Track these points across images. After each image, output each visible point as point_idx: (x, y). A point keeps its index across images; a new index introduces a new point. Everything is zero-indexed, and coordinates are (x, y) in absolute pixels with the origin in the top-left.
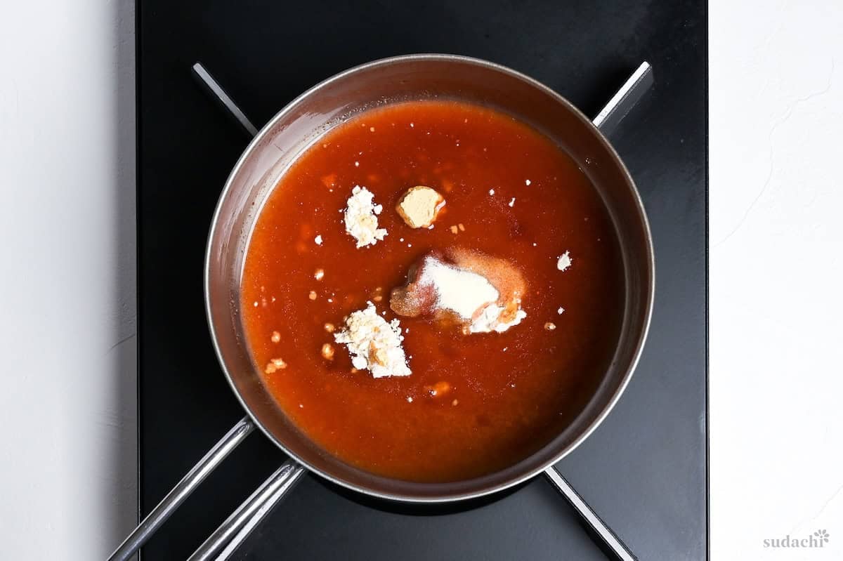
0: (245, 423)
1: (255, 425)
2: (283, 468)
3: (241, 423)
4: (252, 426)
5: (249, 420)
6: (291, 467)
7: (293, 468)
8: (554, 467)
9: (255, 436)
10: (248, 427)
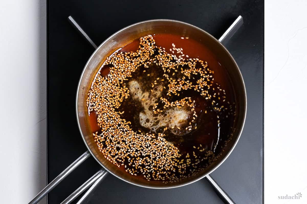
0: (87, 153)
1: (91, 154)
2: (100, 172)
3: (85, 153)
4: (90, 155)
5: (89, 152)
6: (103, 171)
7: (104, 171)
8: (209, 175)
9: (90, 159)
10: (88, 155)
